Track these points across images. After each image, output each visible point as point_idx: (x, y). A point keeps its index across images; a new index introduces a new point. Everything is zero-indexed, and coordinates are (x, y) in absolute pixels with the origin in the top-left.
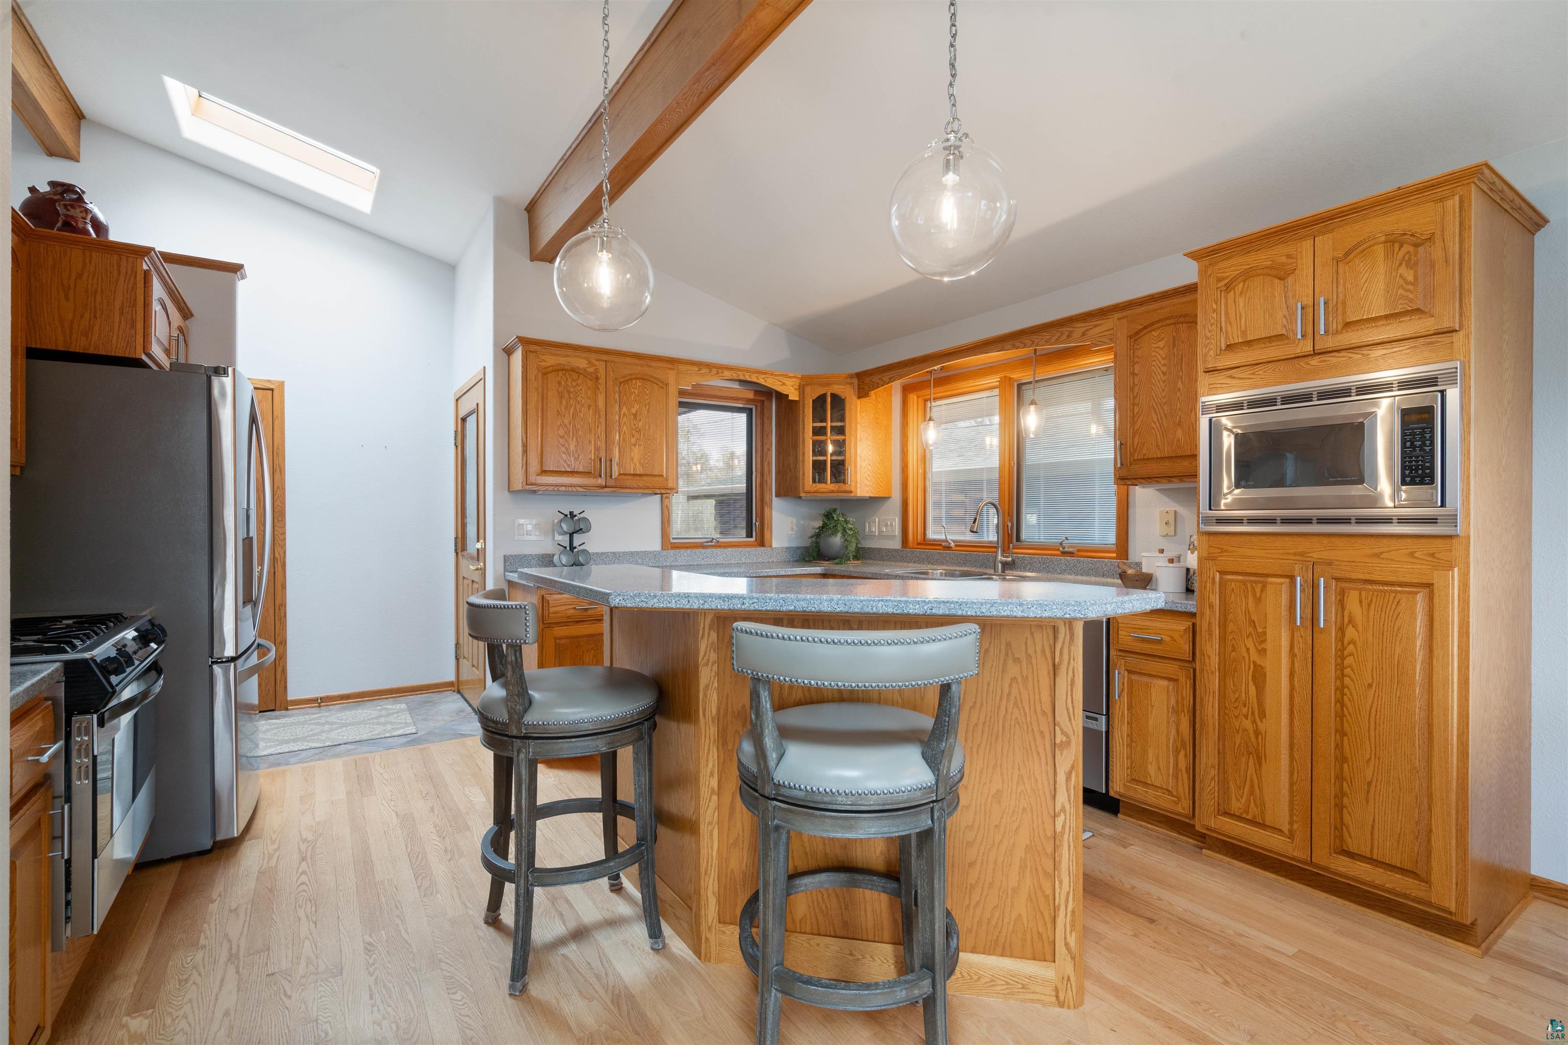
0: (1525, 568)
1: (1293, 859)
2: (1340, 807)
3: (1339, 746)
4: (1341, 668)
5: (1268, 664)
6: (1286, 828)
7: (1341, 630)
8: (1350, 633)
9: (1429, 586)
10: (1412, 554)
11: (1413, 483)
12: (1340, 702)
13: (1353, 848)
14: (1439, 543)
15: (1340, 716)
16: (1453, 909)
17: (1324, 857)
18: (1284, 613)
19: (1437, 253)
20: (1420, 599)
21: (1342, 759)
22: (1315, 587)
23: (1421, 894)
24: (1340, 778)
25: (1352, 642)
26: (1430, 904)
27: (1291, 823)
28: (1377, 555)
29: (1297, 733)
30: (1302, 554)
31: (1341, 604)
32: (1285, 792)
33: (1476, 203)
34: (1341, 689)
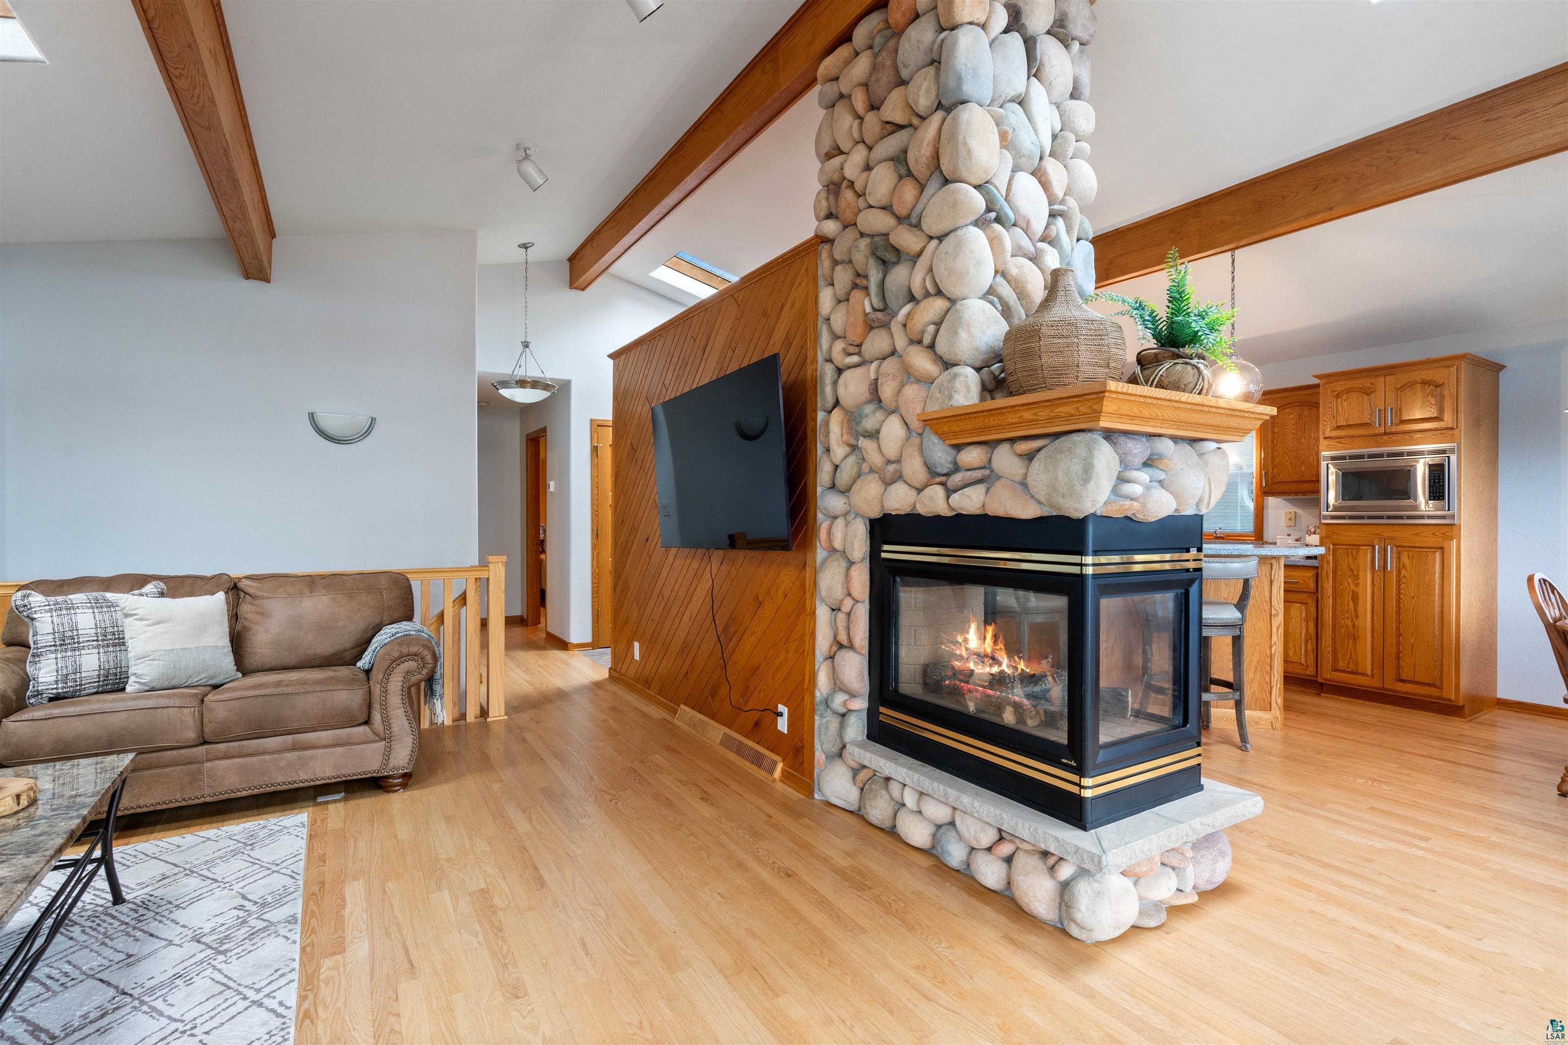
0: (1495, 541)
1: (1374, 688)
2: (1398, 658)
3: (1398, 629)
4: (1399, 590)
5: (1360, 590)
6: (1369, 673)
7: (1399, 571)
8: (1403, 572)
9: (1442, 548)
10: (1434, 534)
11: (1434, 499)
12: (1398, 607)
13: (1404, 678)
14: (1446, 528)
15: (1398, 614)
16: (1453, 699)
17: (1391, 684)
18: (1369, 564)
19: (1446, 392)
20: (1438, 555)
21: (1399, 635)
22: (1385, 550)
23: (1438, 694)
24: (1398, 644)
25: (1405, 577)
26: (1442, 699)
27: (1372, 670)
28: (1417, 534)
29: (1376, 624)
30: (1378, 534)
31: (1399, 559)
32: (1369, 655)
33: (1463, 365)
34: (1399, 600)
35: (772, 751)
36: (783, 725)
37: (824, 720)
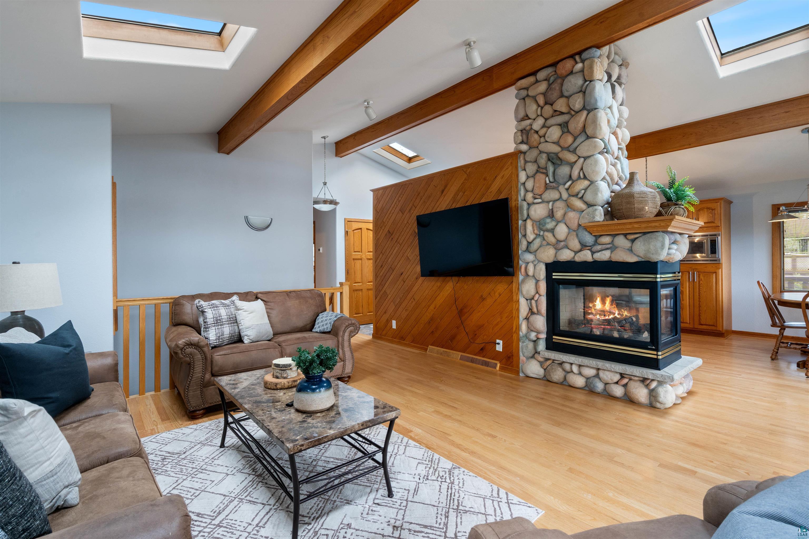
0: (730, 270)
1: (690, 328)
2: (700, 316)
3: (699, 304)
4: (699, 289)
5: (684, 290)
6: (688, 322)
7: (699, 282)
8: (701, 282)
9: (716, 272)
10: (712, 267)
11: (712, 254)
12: (699, 296)
13: (702, 323)
14: (717, 264)
15: (699, 298)
16: (721, 330)
17: (697, 326)
18: (687, 279)
19: (716, 212)
20: (714, 275)
21: (700, 306)
22: (694, 274)
23: (715, 329)
24: (700, 310)
25: (702, 284)
26: (717, 330)
27: (690, 321)
28: (706, 267)
29: (691, 303)
30: (691, 267)
31: (699, 277)
32: (688, 315)
33: (722, 202)
34: (699, 293)
35: (492, 359)
36: (499, 348)
37: (525, 344)
